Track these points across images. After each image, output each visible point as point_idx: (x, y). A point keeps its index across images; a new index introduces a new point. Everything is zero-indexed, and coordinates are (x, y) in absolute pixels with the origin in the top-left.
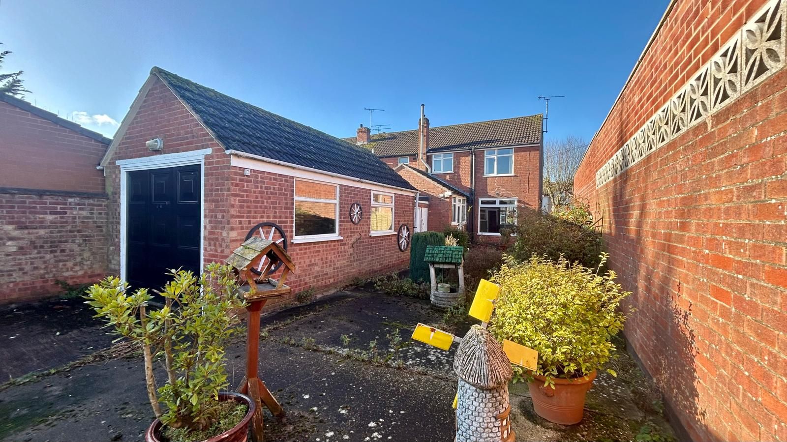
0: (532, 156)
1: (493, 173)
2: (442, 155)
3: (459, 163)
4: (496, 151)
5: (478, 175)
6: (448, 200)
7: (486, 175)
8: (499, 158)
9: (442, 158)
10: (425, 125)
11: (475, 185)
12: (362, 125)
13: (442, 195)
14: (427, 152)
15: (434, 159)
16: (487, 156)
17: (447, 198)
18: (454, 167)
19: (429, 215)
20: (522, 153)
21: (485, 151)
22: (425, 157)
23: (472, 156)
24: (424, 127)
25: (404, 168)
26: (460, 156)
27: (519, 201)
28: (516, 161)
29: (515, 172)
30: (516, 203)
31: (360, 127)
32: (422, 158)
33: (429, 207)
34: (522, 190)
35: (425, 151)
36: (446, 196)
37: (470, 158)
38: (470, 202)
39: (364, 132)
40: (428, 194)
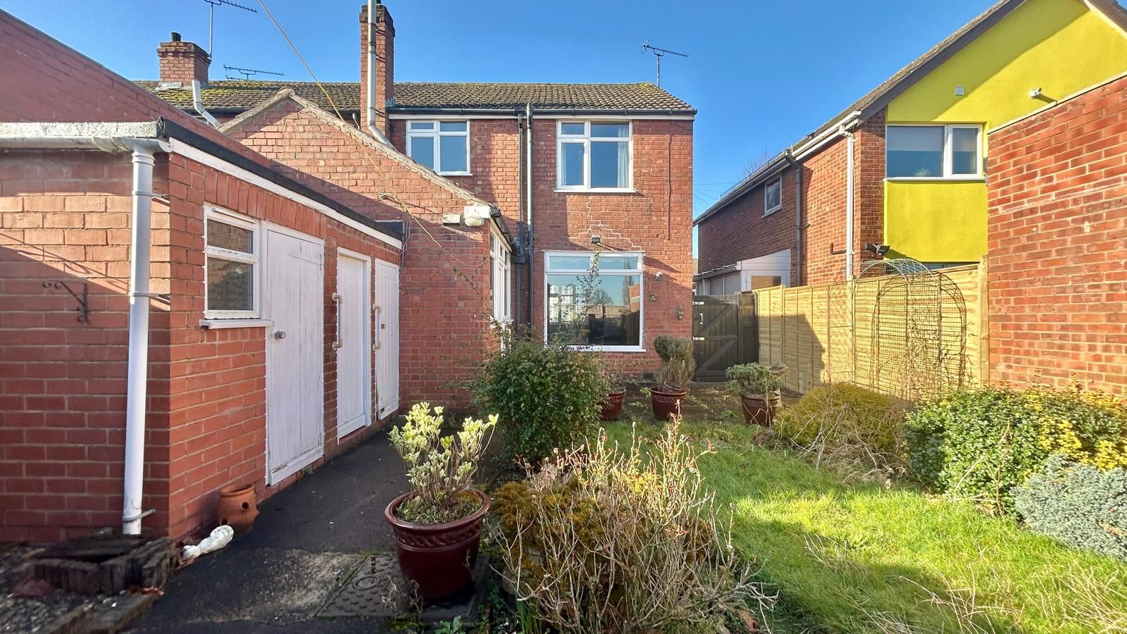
0: (675, 146)
1: (582, 183)
2: (437, 125)
3: (488, 150)
4: (587, 126)
5: (542, 187)
6: (478, 236)
7: (561, 187)
8: (593, 144)
9: (436, 133)
10: (382, 27)
11: (533, 216)
12: (177, 37)
13: (455, 219)
14: (389, 111)
15: (411, 133)
16: (562, 138)
17: (475, 228)
18: (472, 162)
19: (406, 290)
20: (653, 137)
21: (559, 125)
22: (382, 122)
23: (525, 133)
24: (379, 32)
25: (296, 108)
26: (489, 133)
27: (648, 261)
28: (638, 155)
29: (635, 184)
30: (640, 266)
31: (170, 39)
32: (373, 124)
33: (403, 260)
34: (653, 232)
35: (382, 105)
36: (468, 222)
37: (517, 138)
38: (523, 260)
39: (185, 54)
40: (401, 214)
